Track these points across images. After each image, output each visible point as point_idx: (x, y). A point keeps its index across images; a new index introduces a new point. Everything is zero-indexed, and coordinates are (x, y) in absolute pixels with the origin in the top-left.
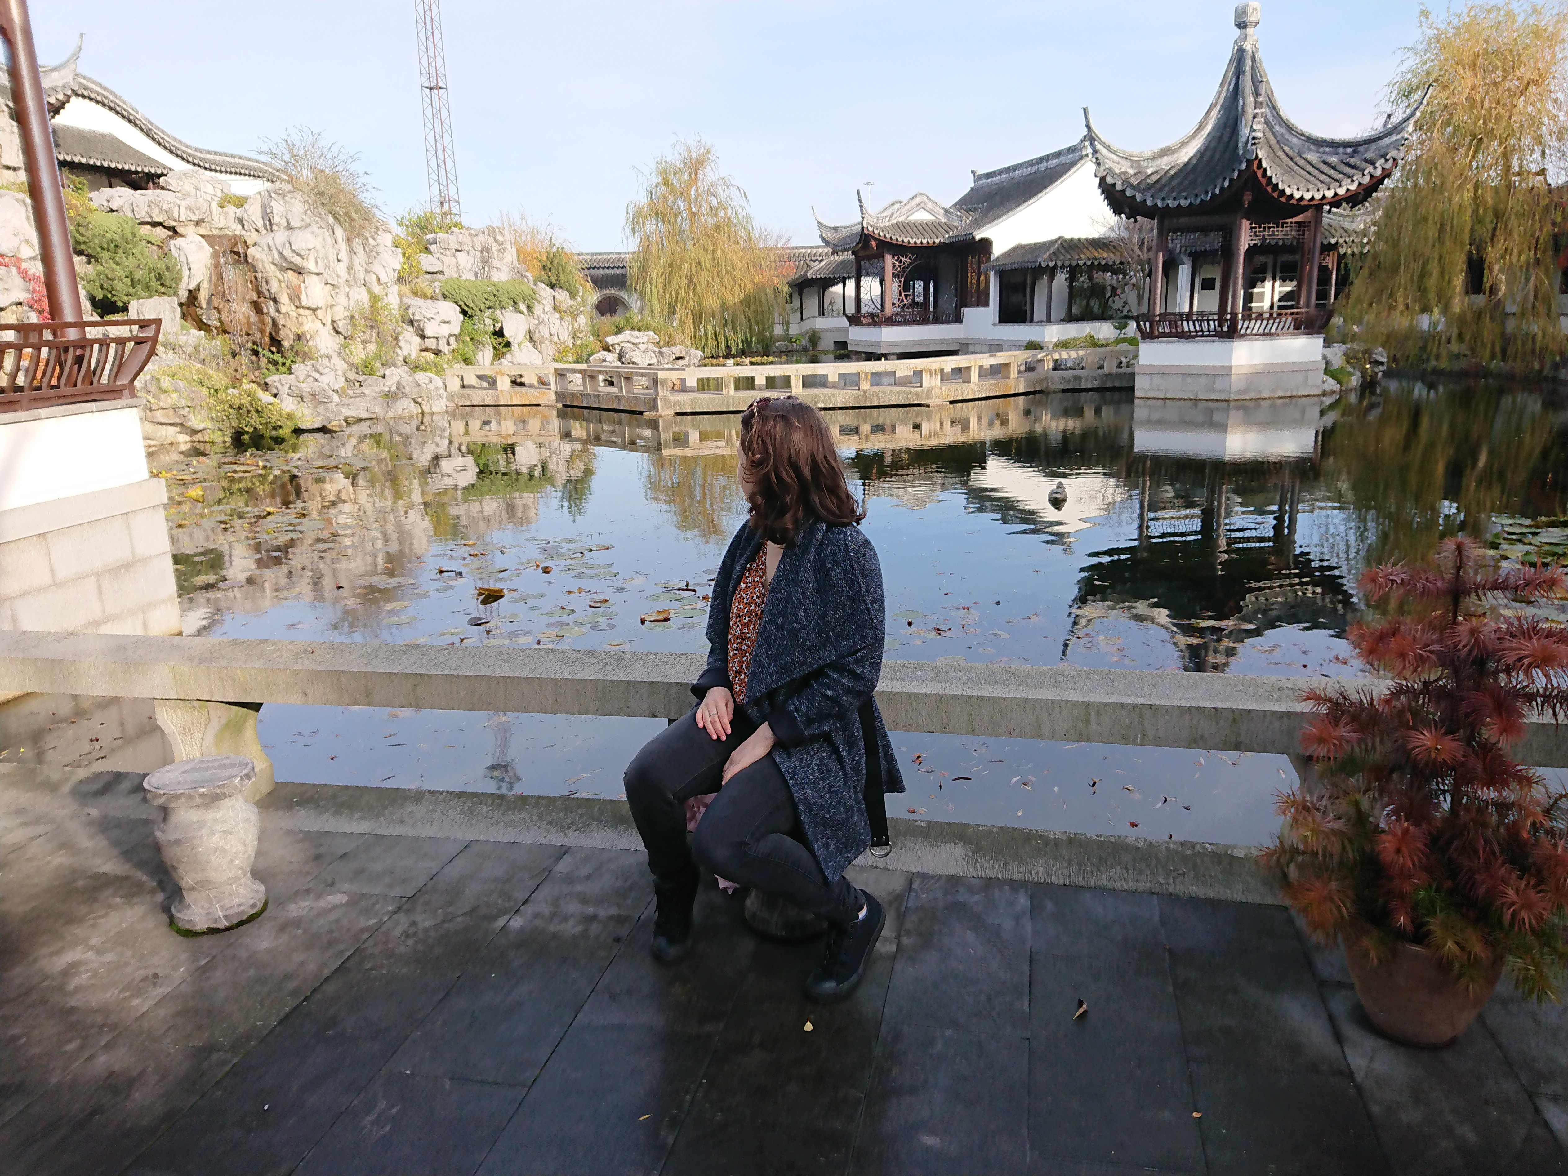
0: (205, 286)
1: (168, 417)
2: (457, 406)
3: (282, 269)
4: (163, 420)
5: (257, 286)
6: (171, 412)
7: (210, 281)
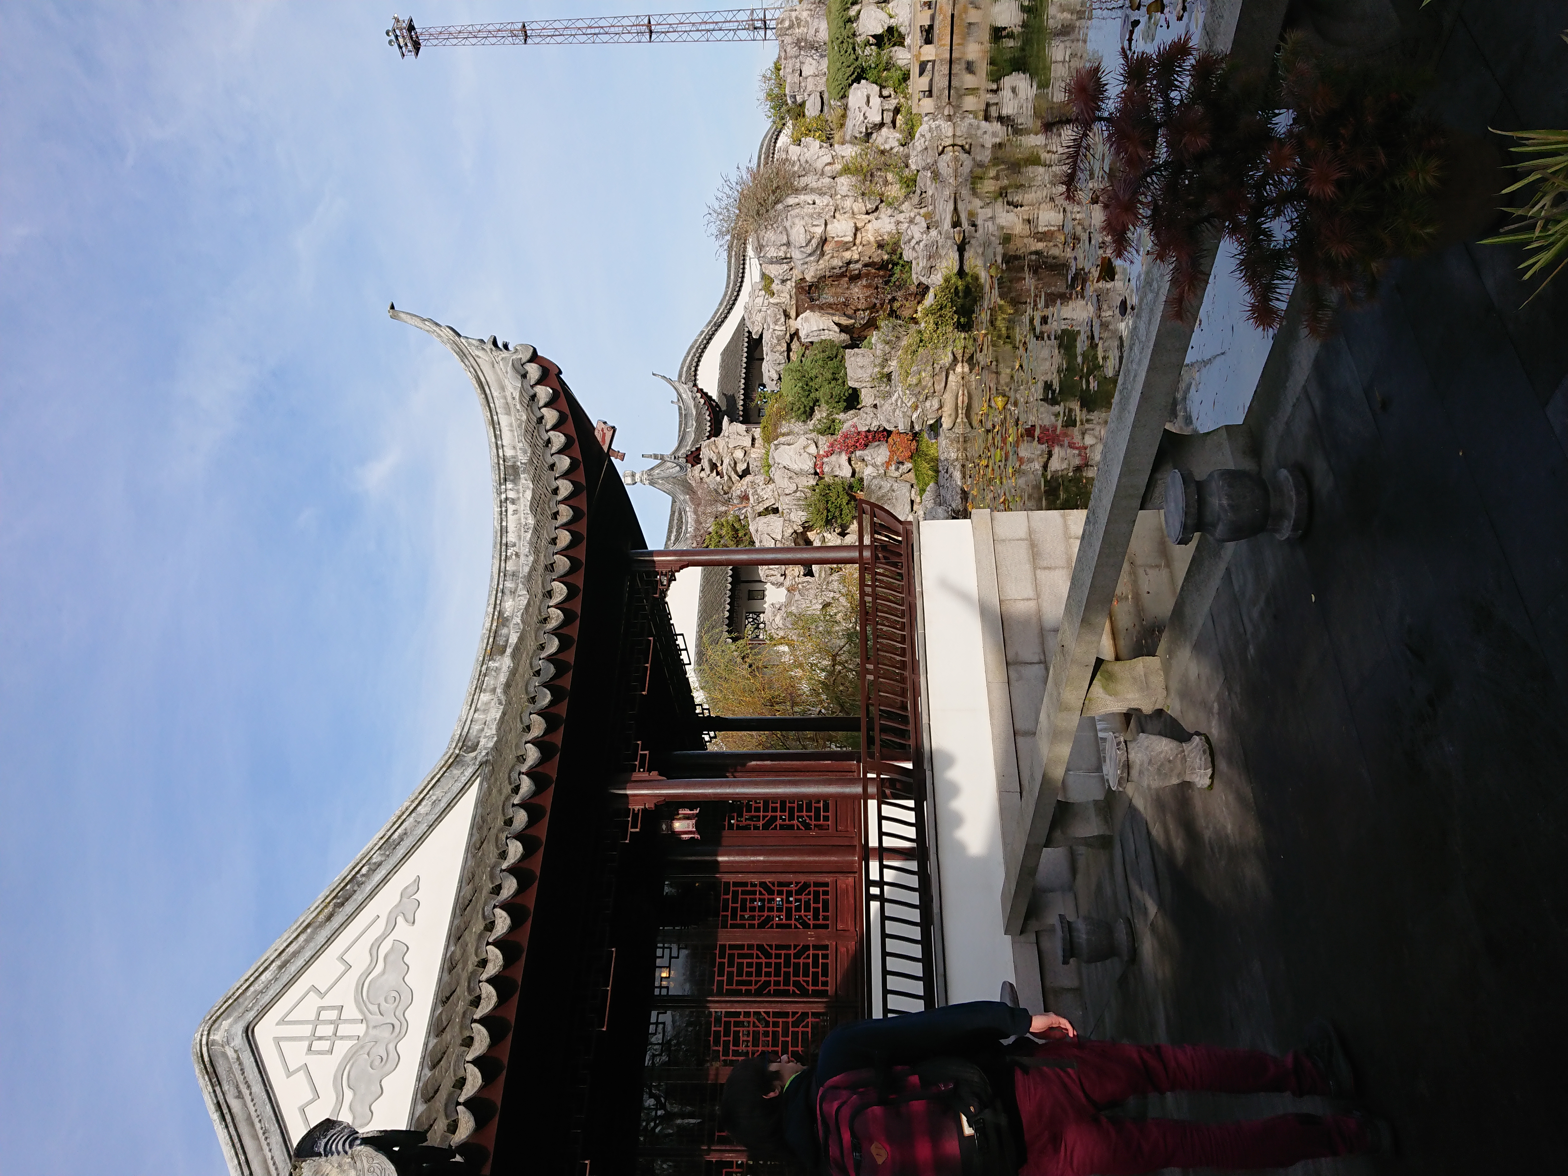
0: (836, 319)
1: (940, 381)
2: (949, 103)
3: (823, 254)
4: (943, 384)
5: (837, 277)
6: (937, 378)
7: (833, 315)
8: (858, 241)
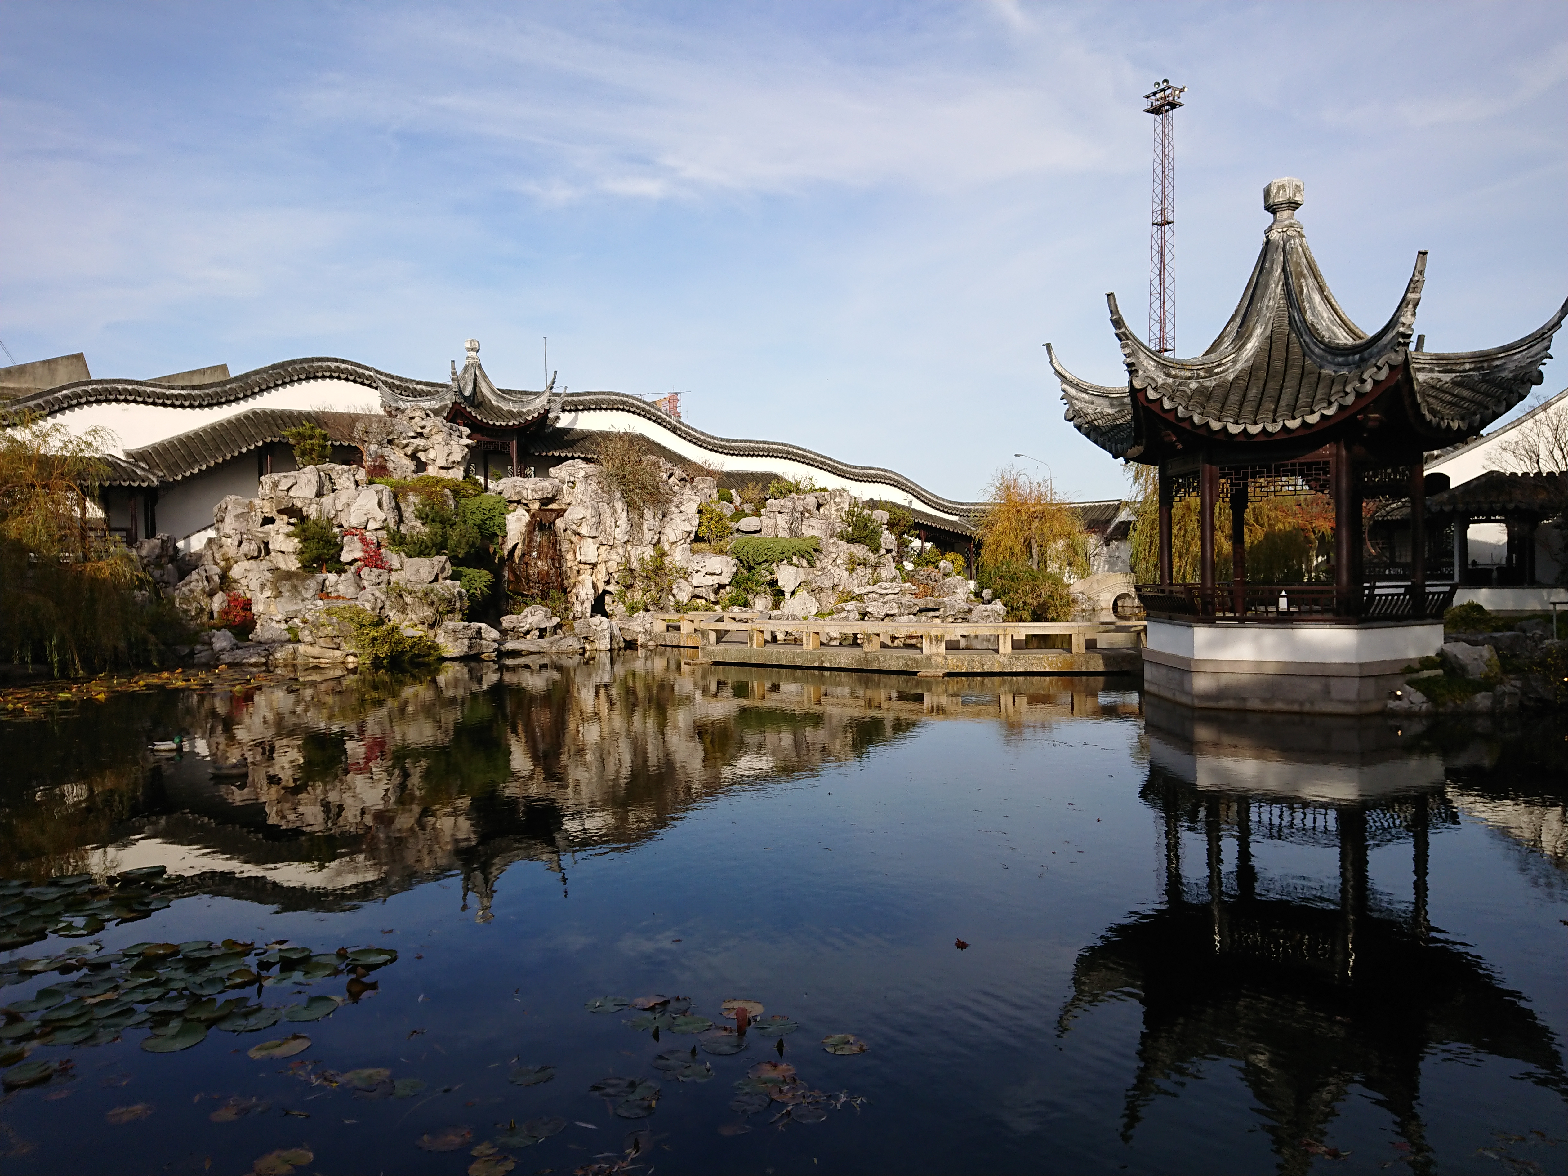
0: (520, 546)
1: (327, 643)
3: (574, 534)
5: (554, 546)
7: (523, 544)
8: (582, 566)
